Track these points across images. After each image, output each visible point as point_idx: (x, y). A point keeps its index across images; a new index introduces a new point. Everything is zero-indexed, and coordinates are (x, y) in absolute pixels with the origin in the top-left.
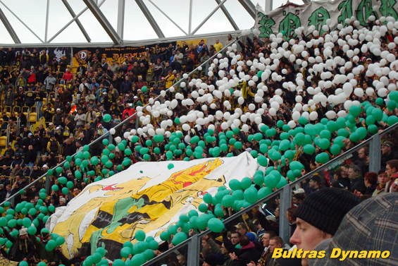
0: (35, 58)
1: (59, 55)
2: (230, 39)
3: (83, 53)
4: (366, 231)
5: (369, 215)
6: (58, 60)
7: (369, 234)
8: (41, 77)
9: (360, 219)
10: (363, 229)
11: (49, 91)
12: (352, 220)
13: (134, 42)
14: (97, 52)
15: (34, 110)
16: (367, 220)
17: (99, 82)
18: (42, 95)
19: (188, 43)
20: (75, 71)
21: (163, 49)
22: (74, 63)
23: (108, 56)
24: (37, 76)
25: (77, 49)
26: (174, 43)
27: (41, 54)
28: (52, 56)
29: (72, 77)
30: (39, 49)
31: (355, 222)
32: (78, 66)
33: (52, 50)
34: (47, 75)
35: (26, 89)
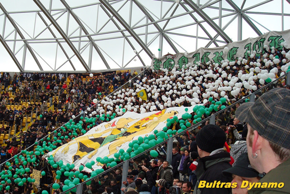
0: (50, 77)
1: (61, 76)
2: (142, 70)
3: (72, 75)
4: (269, 110)
5: (272, 102)
6: (60, 79)
7: (271, 112)
8: (52, 87)
9: (267, 103)
10: (268, 109)
11: (55, 93)
12: (262, 101)
13: (96, 71)
14: (79, 75)
15: (49, 102)
16: (271, 104)
17: (79, 89)
18: (52, 95)
19: (122, 71)
20: (68, 84)
21: (110, 74)
22: (68, 80)
23: (83, 77)
24: (51, 86)
25: (69, 74)
26: (115, 72)
27: (53, 76)
28: (58, 76)
29: (66, 87)
30: (52, 73)
31: (264, 104)
32: (70, 81)
33: (58, 74)
34: (55, 85)
35: (45, 92)
